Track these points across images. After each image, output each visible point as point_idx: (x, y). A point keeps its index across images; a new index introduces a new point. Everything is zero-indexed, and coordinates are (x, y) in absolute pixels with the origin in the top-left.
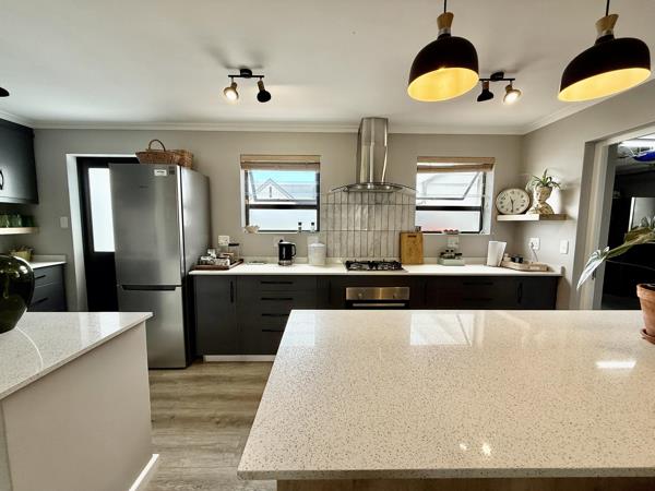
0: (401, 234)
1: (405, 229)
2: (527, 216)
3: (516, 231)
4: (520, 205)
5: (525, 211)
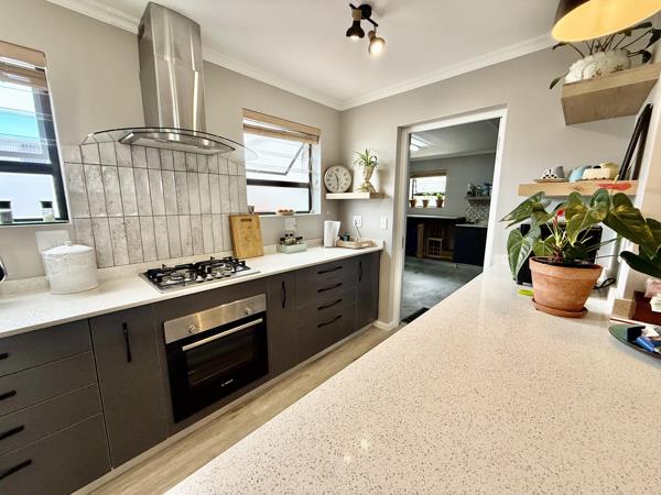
0: (230, 218)
1: (235, 210)
2: (356, 194)
3: (339, 209)
4: (344, 182)
5: (349, 190)
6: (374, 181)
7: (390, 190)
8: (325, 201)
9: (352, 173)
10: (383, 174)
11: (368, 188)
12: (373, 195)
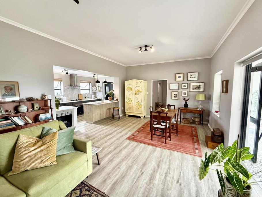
2: (97, 91)
3: (95, 93)
4: (95, 89)
5: (96, 90)
6: (100, 89)
7: (102, 90)
8: (92, 92)
9: (97, 88)
10: (101, 88)
11: (99, 90)
12: (99, 91)
